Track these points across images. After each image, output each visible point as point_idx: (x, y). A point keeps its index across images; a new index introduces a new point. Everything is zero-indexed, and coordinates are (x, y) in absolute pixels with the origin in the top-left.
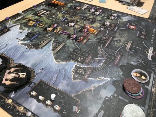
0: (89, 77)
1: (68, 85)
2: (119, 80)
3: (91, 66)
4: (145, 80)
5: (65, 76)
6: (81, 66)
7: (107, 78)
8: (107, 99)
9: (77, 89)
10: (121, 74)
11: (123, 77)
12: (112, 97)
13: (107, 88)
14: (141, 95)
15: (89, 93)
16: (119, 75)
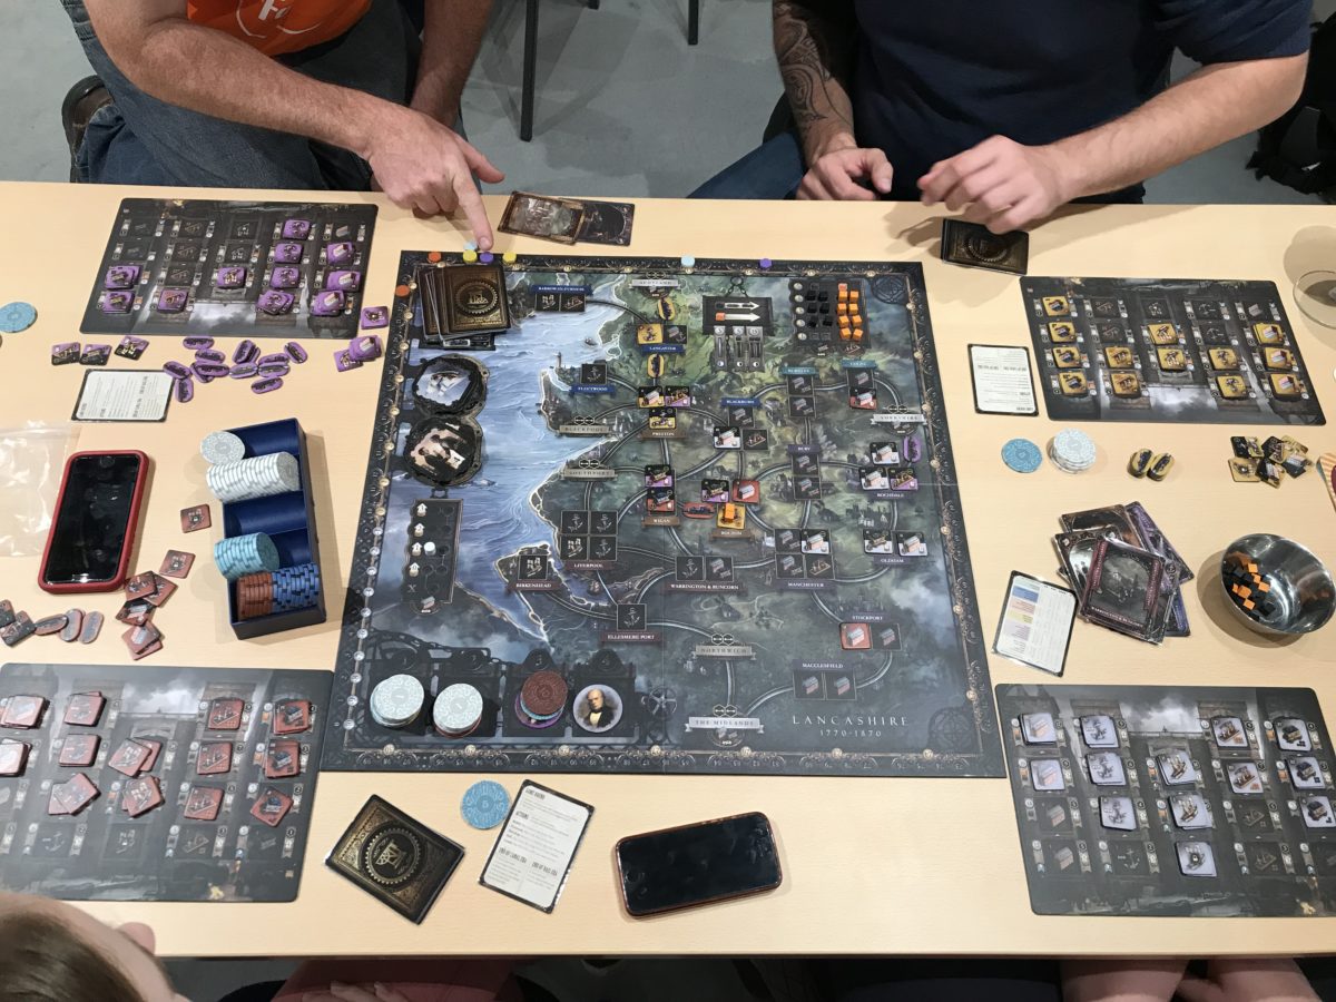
0: (526, 592)
1: (478, 560)
2: (556, 662)
3: (566, 582)
4: (590, 724)
5: (500, 540)
6: (552, 560)
7: (544, 632)
8: (485, 653)
9: (477, 584)
10: (577, 661)
11: (571, 668)
12: (494, 661)
13: (515, 644)
14: (533, 721)
15: (479, 611)
16: (571, 658)
